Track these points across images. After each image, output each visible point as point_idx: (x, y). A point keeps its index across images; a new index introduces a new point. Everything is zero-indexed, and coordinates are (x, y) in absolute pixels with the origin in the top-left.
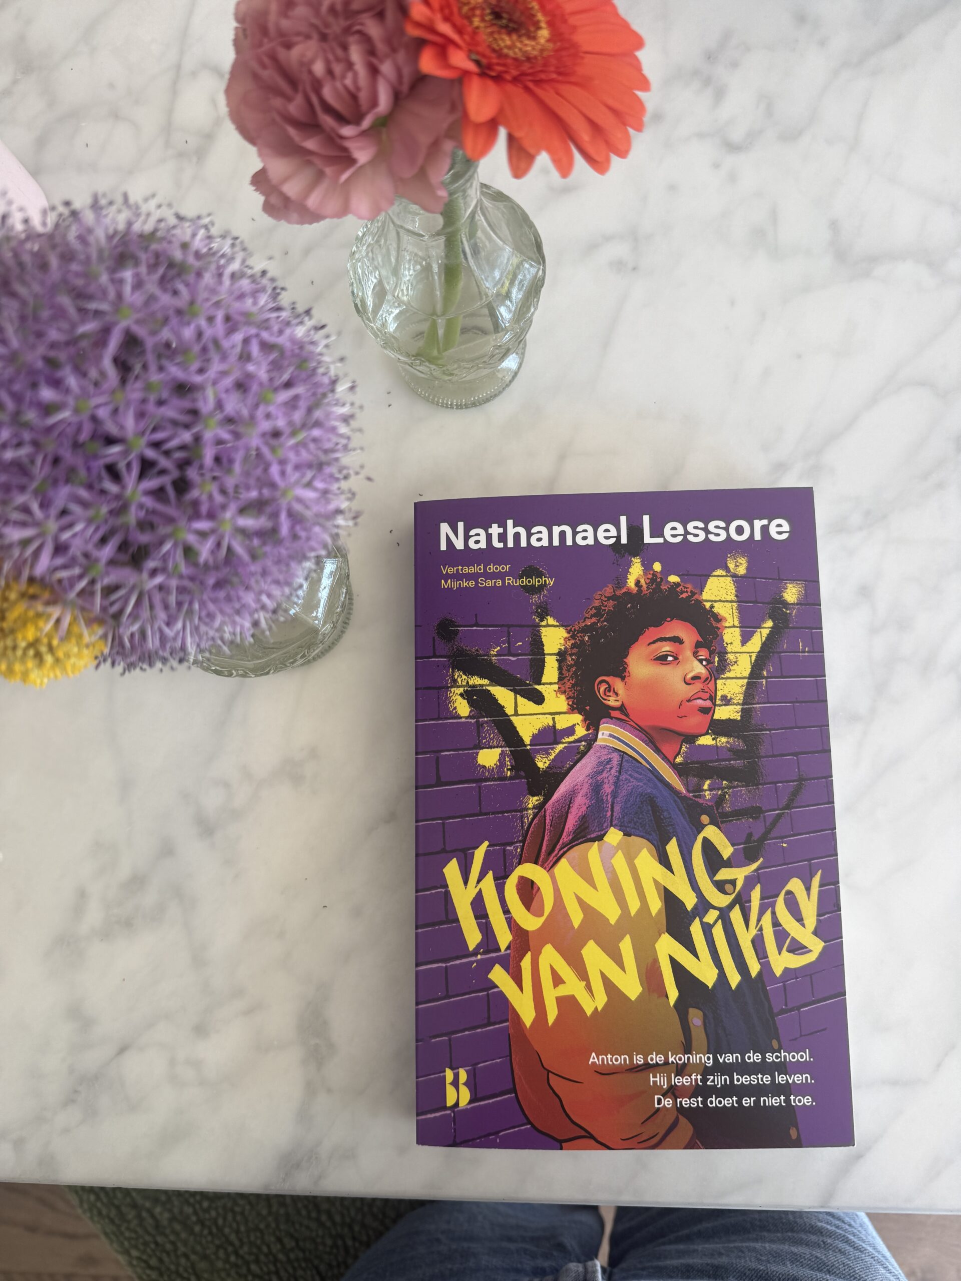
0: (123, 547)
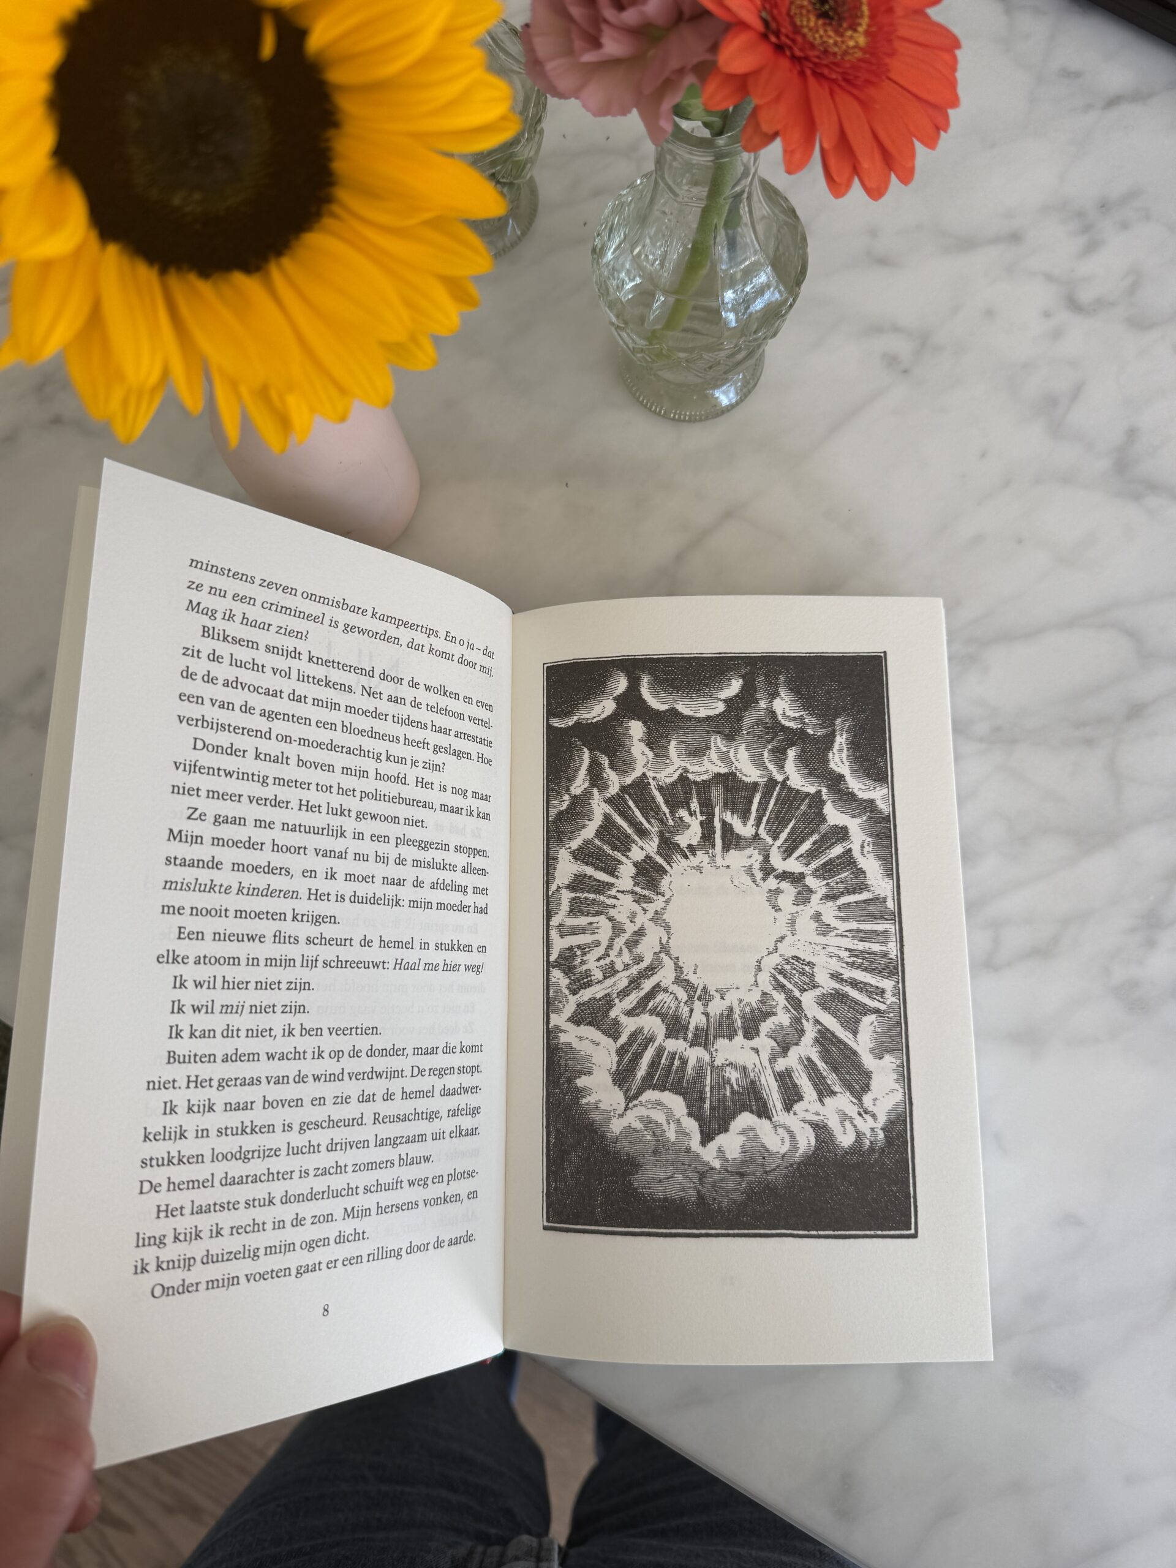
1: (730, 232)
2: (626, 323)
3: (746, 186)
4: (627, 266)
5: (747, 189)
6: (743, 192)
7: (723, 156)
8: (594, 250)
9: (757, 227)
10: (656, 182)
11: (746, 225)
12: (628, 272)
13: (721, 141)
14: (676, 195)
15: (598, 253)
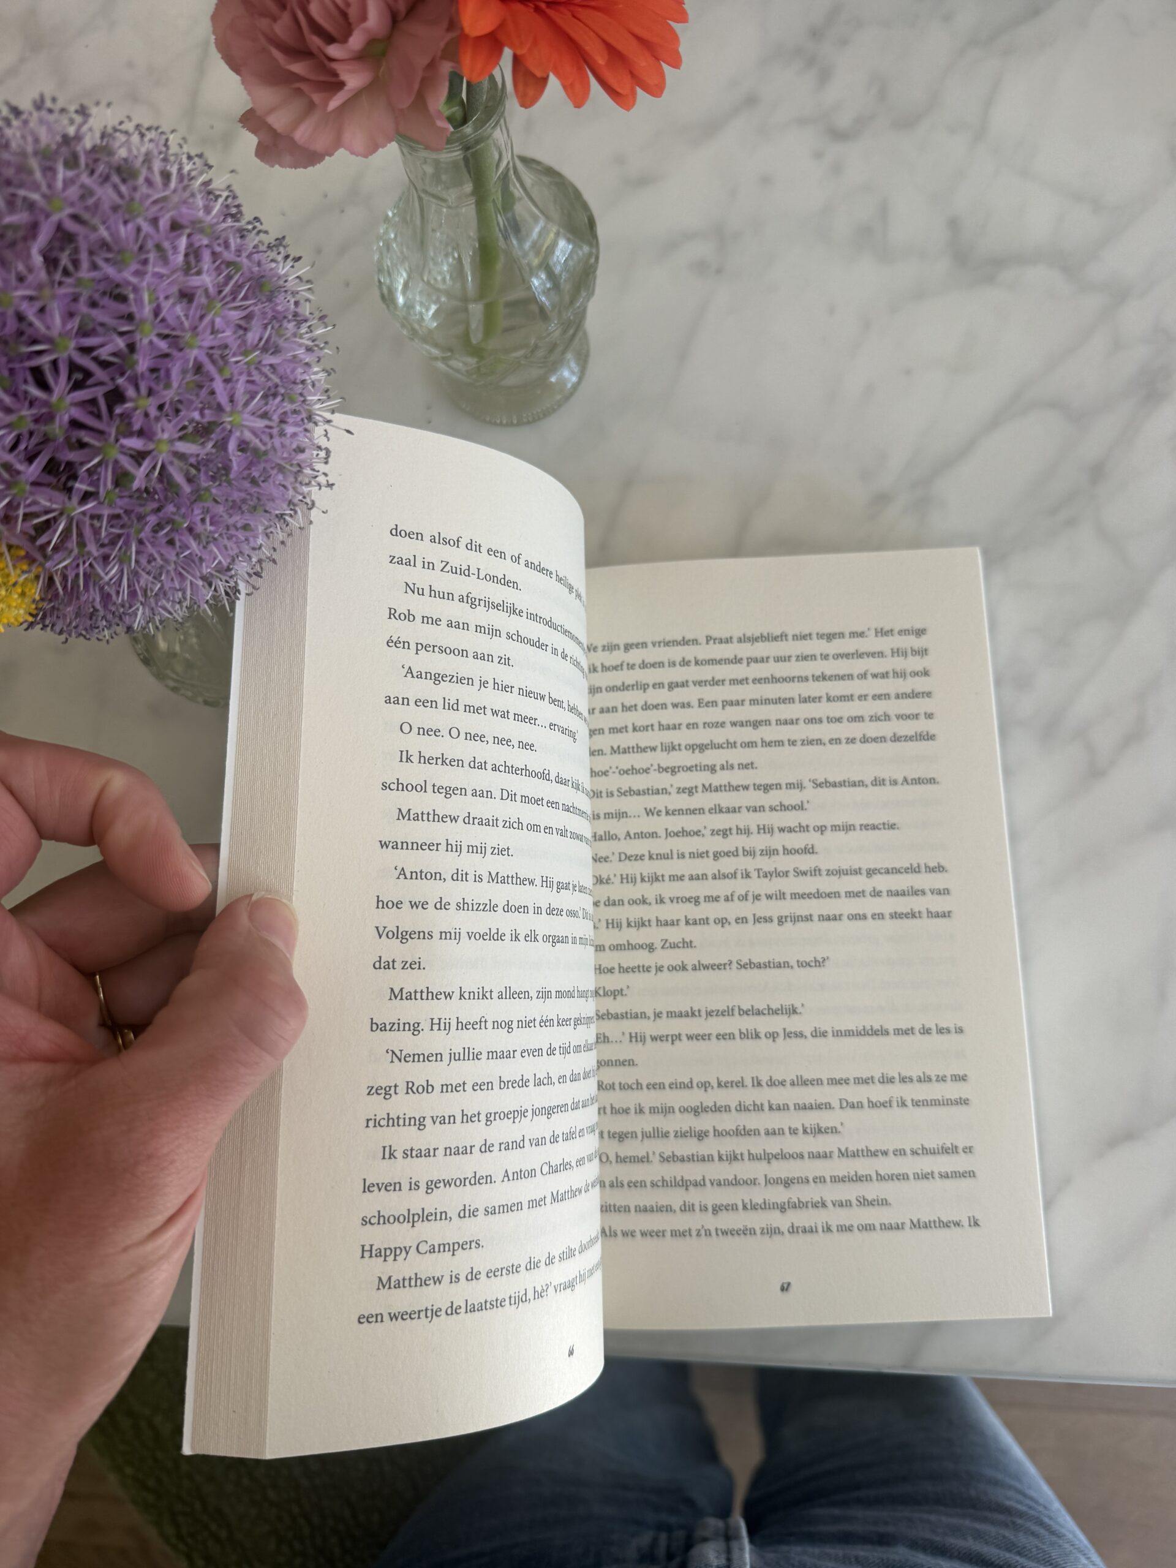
0: (51, 467)
1: (510, 215)
2: (450, 350)
3: (508, 163)
4: (418, 298)
5: (511, 164)
6: (507, 168)
7: (477, 142)
8: (383, 297)
9: (534, 196)
10: (420, 199)
11: (520, 199)
12: (421, 304)
13: (468, 129)
14: (445, 200)
15: (388, 299)
